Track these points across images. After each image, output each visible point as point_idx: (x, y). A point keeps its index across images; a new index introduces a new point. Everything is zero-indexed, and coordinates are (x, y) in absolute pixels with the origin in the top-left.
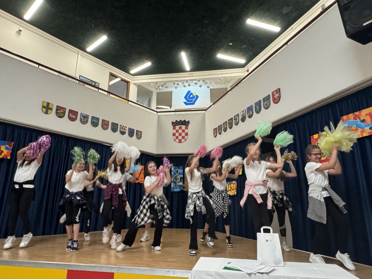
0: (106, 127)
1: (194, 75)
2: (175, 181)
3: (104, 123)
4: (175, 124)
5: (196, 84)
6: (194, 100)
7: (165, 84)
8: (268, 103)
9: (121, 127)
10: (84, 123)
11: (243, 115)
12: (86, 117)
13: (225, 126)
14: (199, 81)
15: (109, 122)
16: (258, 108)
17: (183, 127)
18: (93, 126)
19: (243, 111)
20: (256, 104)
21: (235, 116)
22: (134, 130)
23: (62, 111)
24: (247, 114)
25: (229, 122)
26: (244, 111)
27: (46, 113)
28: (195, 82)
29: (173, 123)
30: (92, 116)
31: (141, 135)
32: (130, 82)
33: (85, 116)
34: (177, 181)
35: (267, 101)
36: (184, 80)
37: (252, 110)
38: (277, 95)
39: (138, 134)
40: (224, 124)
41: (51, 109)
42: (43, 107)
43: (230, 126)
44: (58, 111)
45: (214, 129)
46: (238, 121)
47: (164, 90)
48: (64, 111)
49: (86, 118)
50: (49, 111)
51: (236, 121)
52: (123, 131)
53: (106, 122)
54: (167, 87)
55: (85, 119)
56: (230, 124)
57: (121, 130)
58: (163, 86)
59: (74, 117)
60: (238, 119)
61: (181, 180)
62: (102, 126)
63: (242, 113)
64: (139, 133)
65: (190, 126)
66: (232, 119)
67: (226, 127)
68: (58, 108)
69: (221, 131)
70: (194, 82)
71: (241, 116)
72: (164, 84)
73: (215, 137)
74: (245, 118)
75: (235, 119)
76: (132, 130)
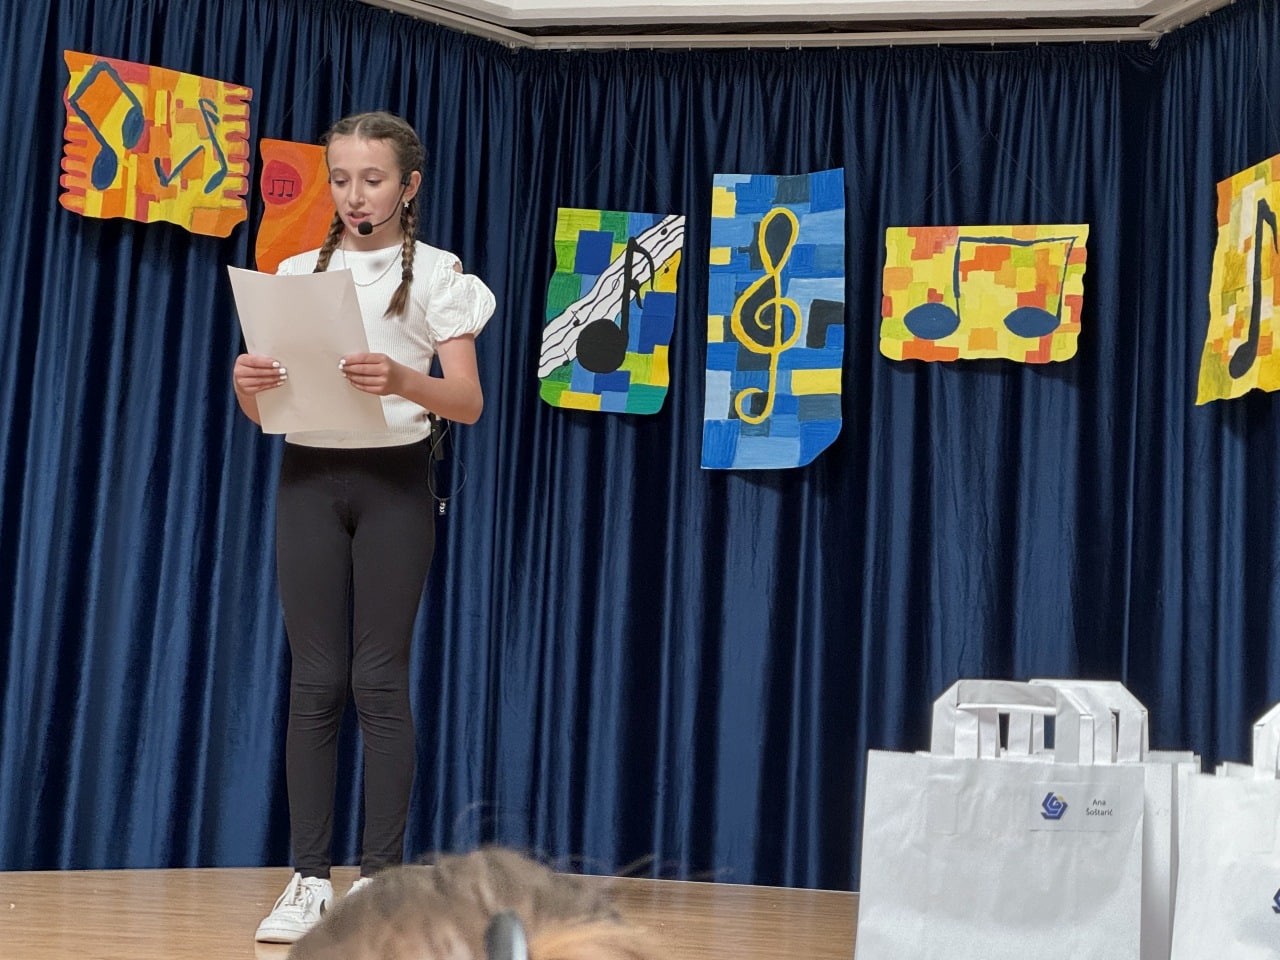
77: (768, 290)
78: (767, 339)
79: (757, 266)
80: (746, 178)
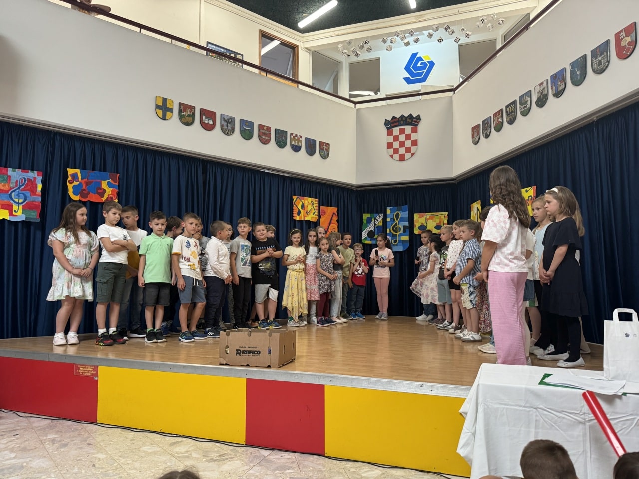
0: (266, 138)
1: (427, 17)
2: (393, 234)
3: (261, 131)
4: (391, 124)
5: (430, 36)
6: (425, 71)
7: (367, 43)
8: (603, 59)
9: (292, 137)
10: (228, 133)
11: (542, 92)
12: (230, 121)
13: (498, 119)
14: (437, 30)
15: (270, 128)
16: (578, 73)
17: (408, 129)
18: (244, 138)
19: (542, 84)
20: (573, 65)
21: (521, 97)
22: (315, 141)
23: (189, 113)
24: (552, 88)
25: (508, 109)
26: (545, 84)
27: (164, 118)
28: (428, 32)
29: (387, 123)
30: (241, 120)
31: (328, 150)
32: (297, 47)
33: (228, 119)
34: (398, 233)
35: (601, 54)
36: (405, 32)
37: (564, 80)
38: (628, 39)
39: (323, 149)
40: (495, 115)
41: (171, 110)
42: (158, 107)
43: (510, 119)
44: (182, 114)
45: (473, 129)
46: (528, 106)
47: (365, 56)
48: (193, 112)
49: (230, 123)
50: (168, 114)
51: (525, 107)
52: (296, 144)
53: (265, 128)
54: (369, 50)
55: (229, 125)
56: (510, 114)
57: (293, 143)
58: (362, 47)
59: (211, 123)
60: (529, 103)
61: (404, 231)
62: (259, 137)
63: (539, 89)
64: (325, 147)
65: (421, 127)
66: (514, 103)
67: (501, 121)
68: (182, 106)
69: (488, 132)
70: (426, 33)
71: (536, 94)
72: (365, 44)
73: (476, 143)
74: (546, 99)
75: (523, 102)
76: (311, 141)
77: (396, 224)
78: (396, 232)
79: (394, 220)
80: (392, 207)
